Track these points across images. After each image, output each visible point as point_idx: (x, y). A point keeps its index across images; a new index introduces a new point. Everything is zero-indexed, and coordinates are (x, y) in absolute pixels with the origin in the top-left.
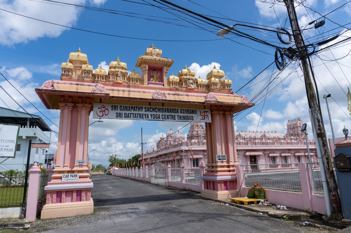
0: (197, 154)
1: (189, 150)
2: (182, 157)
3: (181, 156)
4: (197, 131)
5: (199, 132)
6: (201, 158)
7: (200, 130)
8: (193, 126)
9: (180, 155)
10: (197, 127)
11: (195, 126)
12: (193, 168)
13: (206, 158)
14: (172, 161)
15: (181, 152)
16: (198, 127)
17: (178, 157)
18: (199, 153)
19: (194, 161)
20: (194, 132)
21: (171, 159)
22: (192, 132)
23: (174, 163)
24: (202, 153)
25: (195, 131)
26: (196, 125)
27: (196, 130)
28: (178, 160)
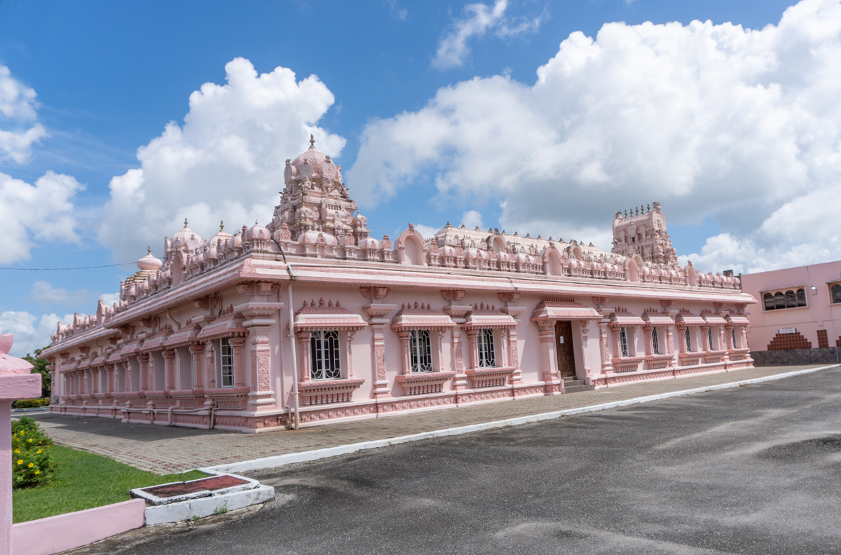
0: (330, 304)
1: (293, 283)
2: (245, 323)
3: (240, 316)
4: (320, 206)
5: (330, 211)
6: (354, 329)
7: (332, 201)
8: (298, 181)
9: (237, 308)
10: (317, 189)
11: (308, 183)
12: (310, 381)
13: (380, 331)
14: (183, 348)
15: (240, 289)
16: (320, 186)
17: (226, 325)
18: (342, 304)
19: (315, 344)
20: (304, 209)
21: (181, 336)
22: (295, 208)
23: (199, 360)
24: (360, 301)
25: (311, 205)
26: (314, 180)
27: (315, 199)
28: (225, 341)
